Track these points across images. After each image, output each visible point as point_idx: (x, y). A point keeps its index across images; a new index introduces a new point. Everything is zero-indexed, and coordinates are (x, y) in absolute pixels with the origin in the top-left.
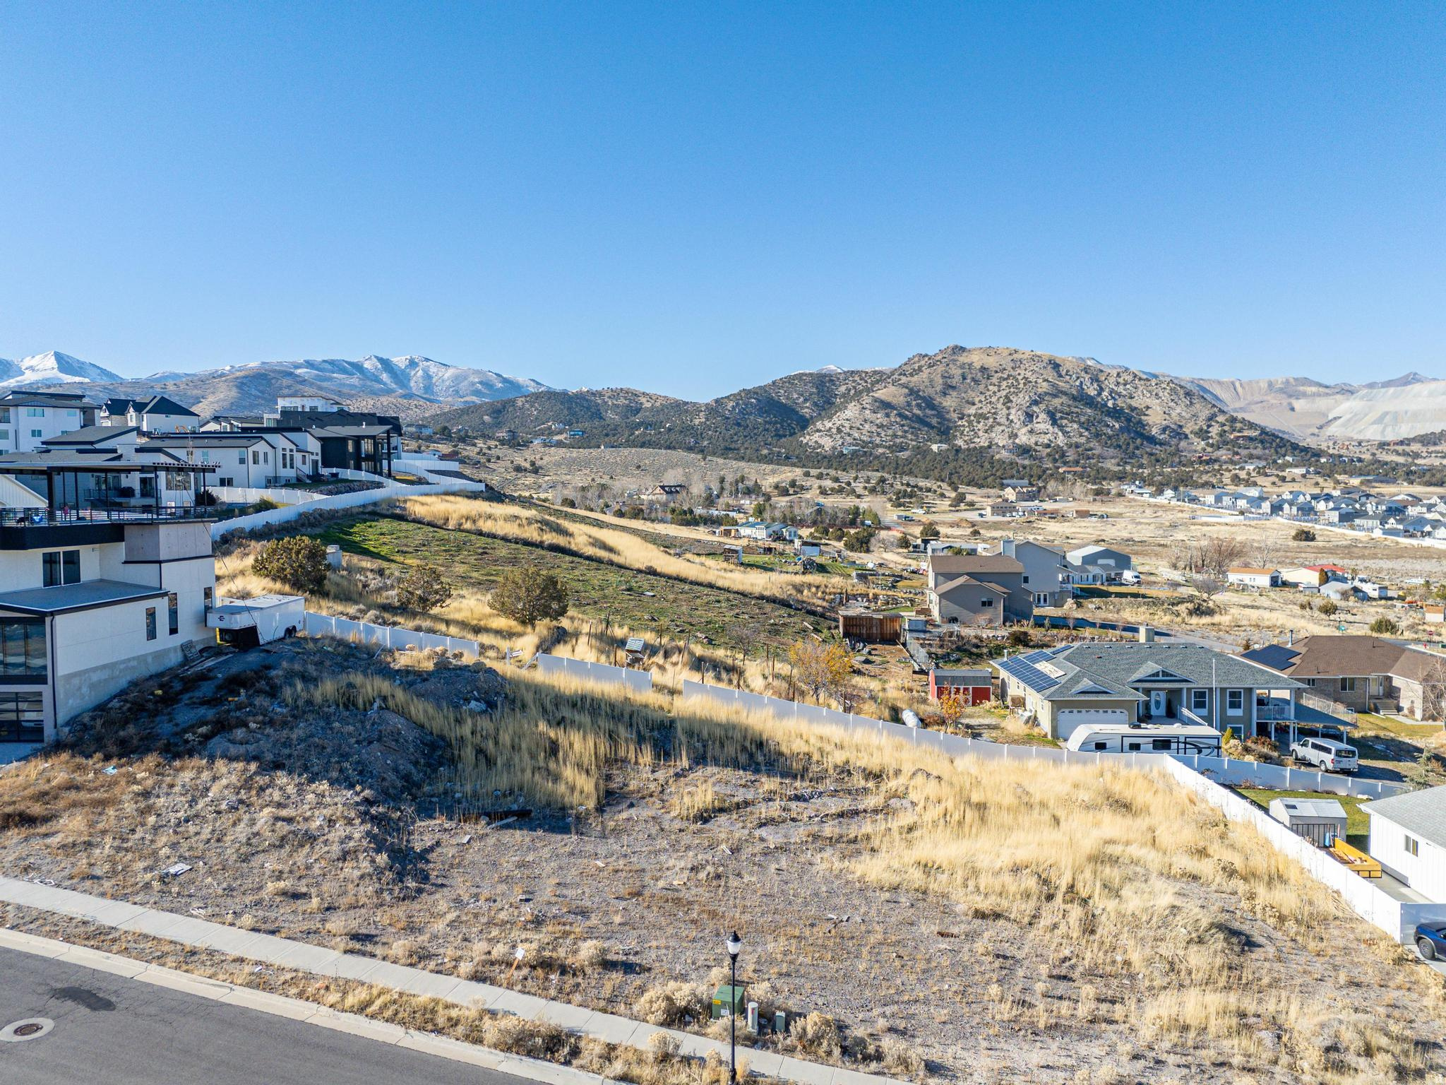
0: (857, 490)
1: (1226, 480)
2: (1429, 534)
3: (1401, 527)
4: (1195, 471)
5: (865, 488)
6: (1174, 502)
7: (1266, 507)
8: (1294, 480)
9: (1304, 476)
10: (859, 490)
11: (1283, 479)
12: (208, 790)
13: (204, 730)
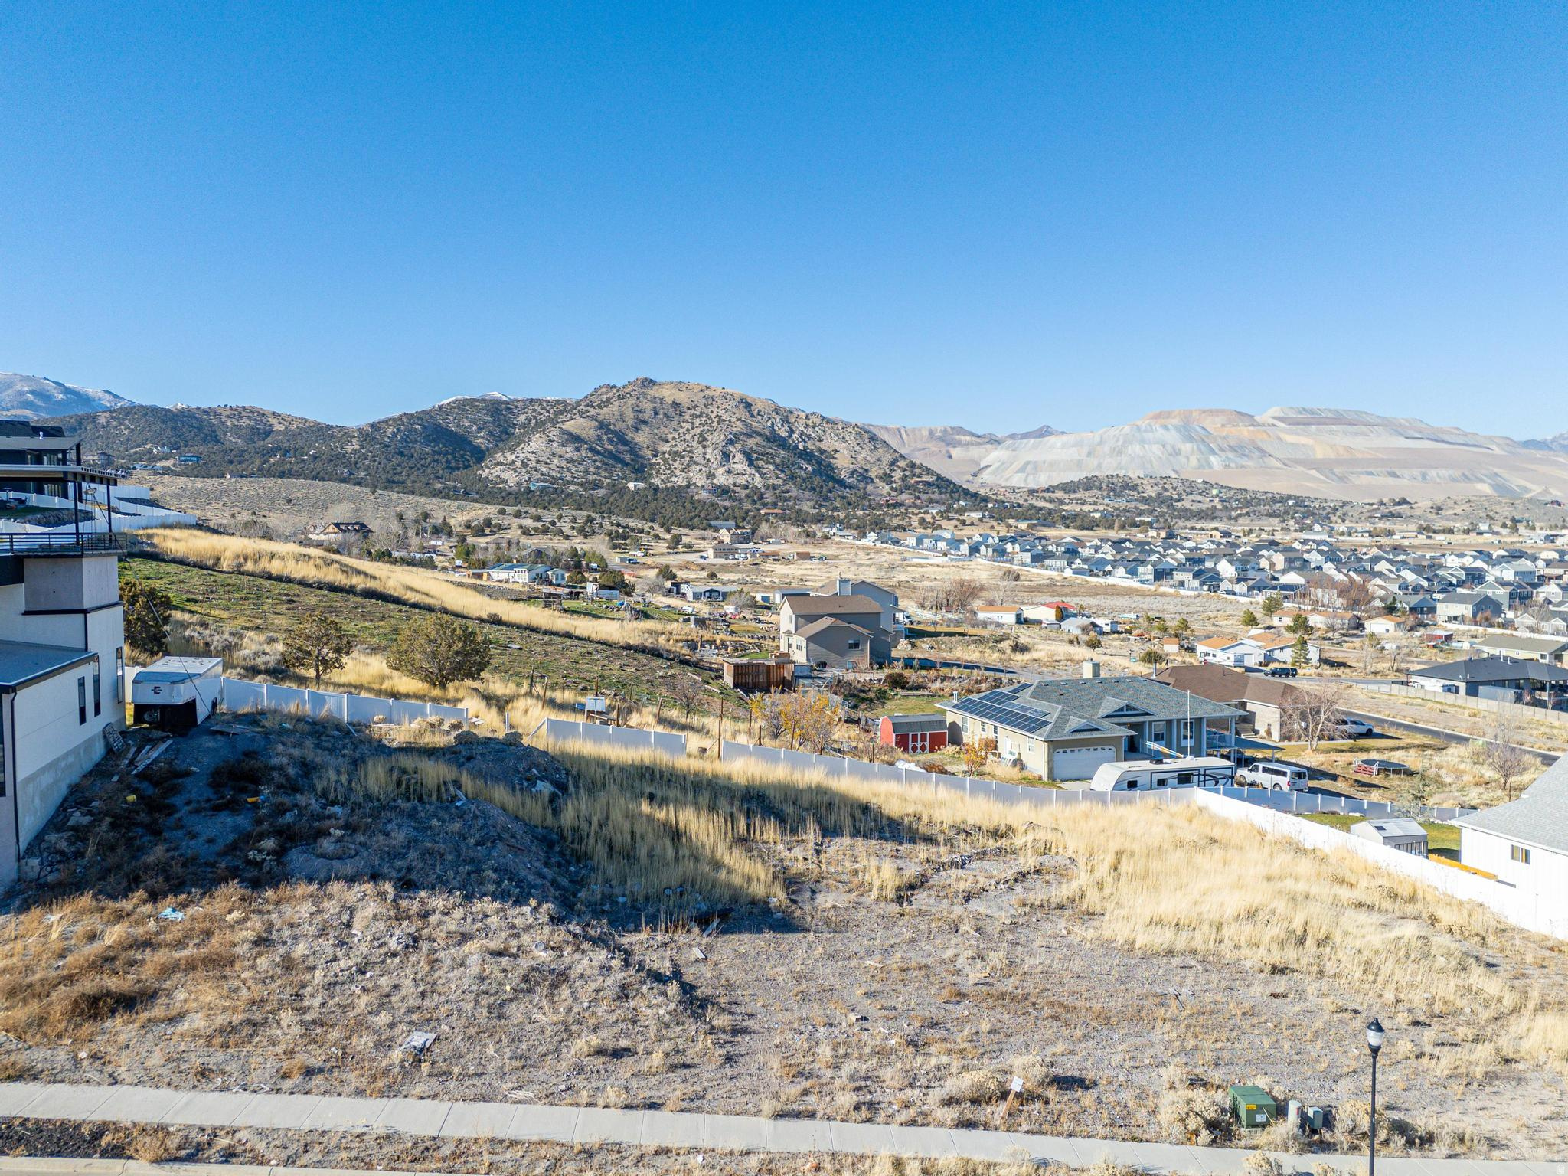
0: (564, 529)
1: (915, 524)
2: (1110, 573)
3: (1086, 567)
4: (886, 514)
5: (573, 528)
6: (879, 544)
7: (964, 548)
8: (972, 524)
9: (981, 520)
10: (567, 531)
11: (964, 523)
12: (349, 925)
13: (269, 843)
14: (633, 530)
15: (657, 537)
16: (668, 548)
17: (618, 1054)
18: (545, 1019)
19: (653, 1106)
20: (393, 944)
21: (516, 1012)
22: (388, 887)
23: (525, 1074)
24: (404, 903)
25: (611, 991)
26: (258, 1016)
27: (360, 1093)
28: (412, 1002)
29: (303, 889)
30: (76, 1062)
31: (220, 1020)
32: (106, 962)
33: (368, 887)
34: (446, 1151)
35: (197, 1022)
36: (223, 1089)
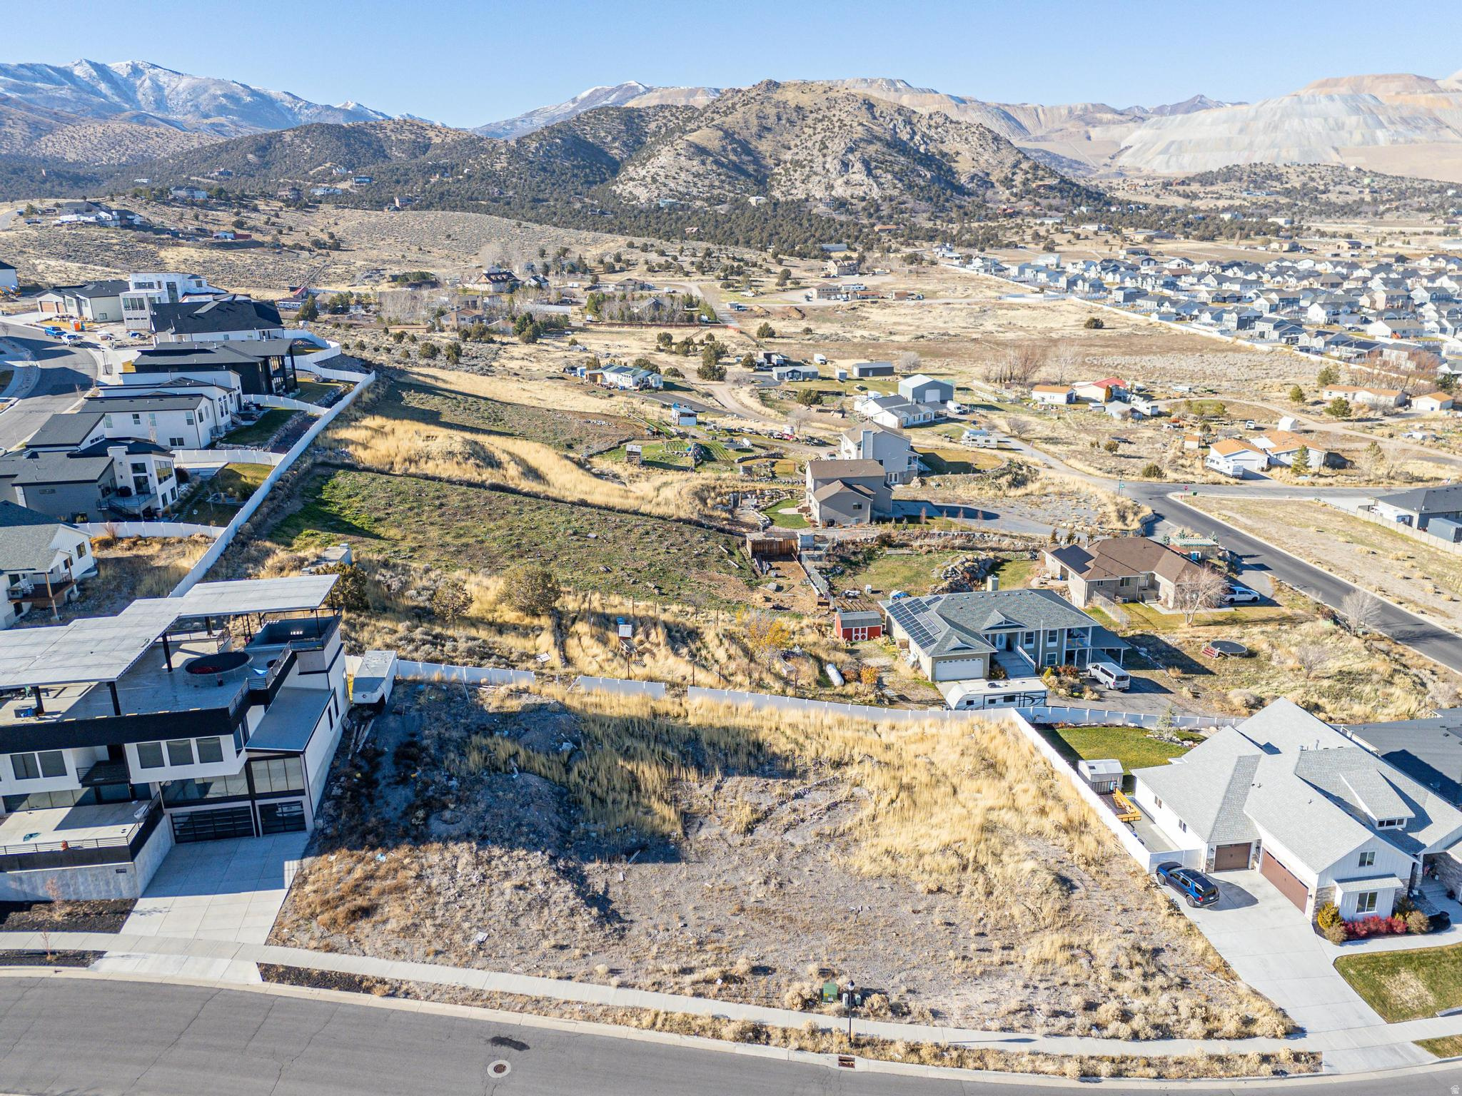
3: (1174, 310)
9: (1096, 233)
12: (455, 867)
13: (421, 814)
14: (747, 264)
15: (768, 271)
16: (777, 284)
17: (562, 948)
18: (535, 927)
19: (570, 978)
20: (474, 881)
21: (522, 921)
22: (474, 844)
23: (522, 957)
24: (481, 853)
25: (567, 912)
26: (417, 921)
27: (455, 965)
28: (480, 915)
29: (436, 846)
30: (350, 943)
31: (402, 924)
32: (357, 889)
33: (465, 845)
34: (485, 996)
35: (392, 925)
36: (404, 960)
